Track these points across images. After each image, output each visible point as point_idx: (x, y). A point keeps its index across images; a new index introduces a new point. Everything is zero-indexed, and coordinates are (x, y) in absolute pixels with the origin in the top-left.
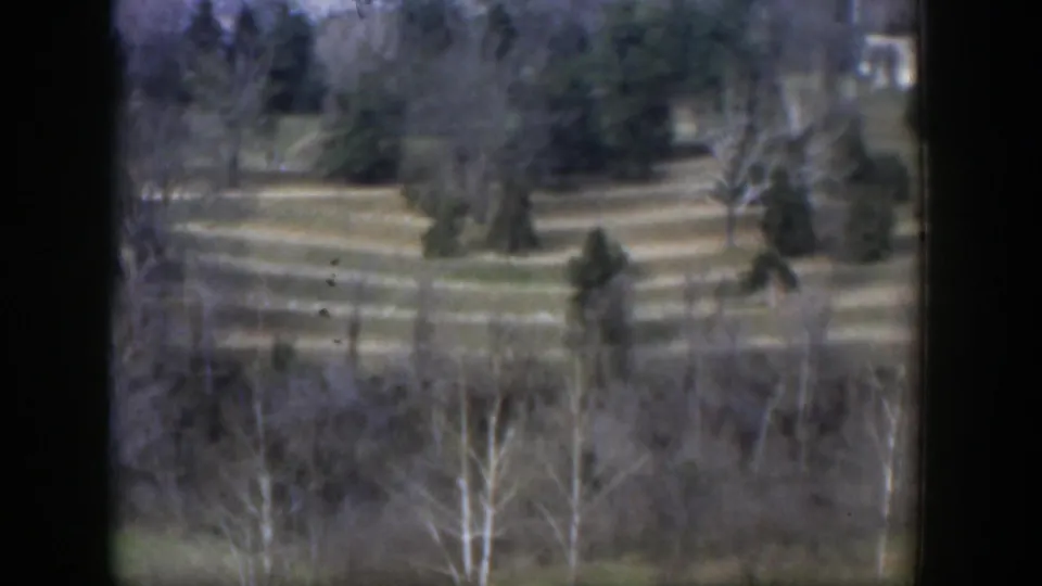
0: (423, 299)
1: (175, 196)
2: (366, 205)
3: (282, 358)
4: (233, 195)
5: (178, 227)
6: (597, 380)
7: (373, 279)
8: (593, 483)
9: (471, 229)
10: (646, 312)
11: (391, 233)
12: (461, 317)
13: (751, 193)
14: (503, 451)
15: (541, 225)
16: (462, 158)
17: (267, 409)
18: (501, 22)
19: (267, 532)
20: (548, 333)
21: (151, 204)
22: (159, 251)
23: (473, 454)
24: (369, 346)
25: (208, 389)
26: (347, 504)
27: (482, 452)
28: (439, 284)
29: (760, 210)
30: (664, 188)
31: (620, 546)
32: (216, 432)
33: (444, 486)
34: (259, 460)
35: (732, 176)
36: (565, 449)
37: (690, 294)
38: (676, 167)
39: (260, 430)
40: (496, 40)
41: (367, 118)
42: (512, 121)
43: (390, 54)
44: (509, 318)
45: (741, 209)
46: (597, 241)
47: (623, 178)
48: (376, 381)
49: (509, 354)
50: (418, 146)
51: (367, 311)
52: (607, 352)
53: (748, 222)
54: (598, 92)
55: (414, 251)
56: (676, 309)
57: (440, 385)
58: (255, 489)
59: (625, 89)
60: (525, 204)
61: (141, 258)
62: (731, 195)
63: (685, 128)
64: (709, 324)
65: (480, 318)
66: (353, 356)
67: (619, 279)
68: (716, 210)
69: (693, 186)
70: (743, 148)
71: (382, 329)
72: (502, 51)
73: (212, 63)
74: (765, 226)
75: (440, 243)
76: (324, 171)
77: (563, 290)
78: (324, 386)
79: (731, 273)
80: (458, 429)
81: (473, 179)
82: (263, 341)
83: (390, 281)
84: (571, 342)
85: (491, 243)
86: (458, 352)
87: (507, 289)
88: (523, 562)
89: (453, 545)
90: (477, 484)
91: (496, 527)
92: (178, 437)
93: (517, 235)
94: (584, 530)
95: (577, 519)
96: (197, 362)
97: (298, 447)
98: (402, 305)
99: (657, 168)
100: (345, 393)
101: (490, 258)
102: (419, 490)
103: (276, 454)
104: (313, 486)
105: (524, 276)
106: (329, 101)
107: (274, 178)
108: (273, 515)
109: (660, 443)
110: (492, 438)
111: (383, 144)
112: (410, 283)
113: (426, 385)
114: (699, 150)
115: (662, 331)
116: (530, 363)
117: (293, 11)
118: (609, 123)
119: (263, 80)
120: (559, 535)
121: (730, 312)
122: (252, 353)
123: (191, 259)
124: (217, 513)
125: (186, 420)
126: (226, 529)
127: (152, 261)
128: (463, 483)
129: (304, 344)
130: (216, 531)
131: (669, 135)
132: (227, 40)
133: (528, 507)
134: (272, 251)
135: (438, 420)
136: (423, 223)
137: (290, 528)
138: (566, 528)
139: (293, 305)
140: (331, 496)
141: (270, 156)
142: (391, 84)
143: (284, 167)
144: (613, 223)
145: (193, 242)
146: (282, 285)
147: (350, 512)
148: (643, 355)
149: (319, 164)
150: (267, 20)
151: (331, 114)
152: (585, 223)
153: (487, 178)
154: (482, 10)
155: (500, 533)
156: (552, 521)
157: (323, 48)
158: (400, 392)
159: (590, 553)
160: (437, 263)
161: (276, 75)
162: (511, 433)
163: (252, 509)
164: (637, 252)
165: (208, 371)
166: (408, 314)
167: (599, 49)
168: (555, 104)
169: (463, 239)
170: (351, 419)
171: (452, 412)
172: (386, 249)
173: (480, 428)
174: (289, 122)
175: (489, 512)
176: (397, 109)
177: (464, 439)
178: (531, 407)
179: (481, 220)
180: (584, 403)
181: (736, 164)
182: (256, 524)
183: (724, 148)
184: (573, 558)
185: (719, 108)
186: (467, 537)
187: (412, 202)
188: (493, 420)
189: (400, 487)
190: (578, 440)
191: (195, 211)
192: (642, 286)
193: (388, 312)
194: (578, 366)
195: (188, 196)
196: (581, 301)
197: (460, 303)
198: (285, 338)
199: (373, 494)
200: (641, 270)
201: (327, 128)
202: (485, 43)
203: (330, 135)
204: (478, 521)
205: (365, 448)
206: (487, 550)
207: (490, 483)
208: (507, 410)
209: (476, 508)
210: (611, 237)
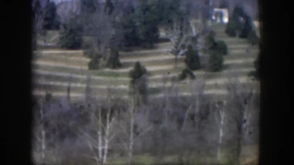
0: (88, 81)
2: (72, 55)
3: (48, 98)
6: (138, 104)
7: (75, 76)
8: (137, 134)
9: (102, 62)
10: (152, 85)
11: (80, 63)
13: (182, 52)
14: (111, 124)
15: (122, 61)
16: (99, 42)
17: (44, 112)
18: (109, 4)
19: (44, 147)
20: (124, 91)
23: (102, 125)
24: (73, 95)
26: (67, 139)
27: (105, 125)
28: (93, 77)
29: (184, 57)
30: (158, 51)
31: (144, 151)
33: (94, 134)
34: (42, 127)
35: (176, 47)
36: (128, 124)
37: (165, 80)
38: (161, 45)
39: (42, 118)
40: (108, 9)
41: (72, 31)
42: (113, 32)
43: (78, 13)
44: (113, 87)
45: (179, 57)
46: (138, 65)
47: (145, 48)
48: (75, 104)
49: (113, 97)
50: (87, 39)
51: (73, 85)
52: (140, 97)
53: (181, 60)
54: (138, 24)
55: (86, 68)
56: (160, 84)
57: (92, 105)
58: (40, 135)
59: (145, 23)
60: (117, 56)
62: (176, 52)
63: (163, 34)
64: (170, 89)
65: (104, 87)
66: (68, 97)
67: (144, 76)
68: (172, 57)
69: (165, 50)
70: (179, 40)
71: (76, 90)
72: (110, 13)
74: (186, 61)
75: (93, 66)
76: (60, 45)
77: (128, 79)
78: (60, 106)
79: (176, 74)
80: (98, 117)
82: (43, 93)
83: (80, 76)
84: (130, 94)
85: (107, 66)
86: (98, 97)
87: (113, 79)
88: (116, 155)
89: (96, 151)
90: (103, 134)
91: (109, 145)
93: (115, 63)
94: (134, 147)
95: (132, 143)
97: (52, 122)
98: (83, 83)
99: (155, 45)
100: (66, 107)
101: (107, 70)
102: (87, 135)
103: (46, 125)
104: (57, 134)
105: (117, 75)
106: (61, 26)
107: (46, 48)
108: (45, 142)
109: (157, 122)
110: (108, 120)
111: (77, 38)
112: (85, 77)
113: (89, 105)
114: (167, 40)
115: (156, 91)
116: (119, 100)
118: (141, 32)
119: (42, 21)
120: (126, 148)
121: (176, 85)
122: (40, 96)
128: (99, 133)
129: (55, 94)
131: (158, 36)
133: (117, 140)
134: (46, 68)
135: (93, 115)
136: (88, 60)
137: (50, 145)
138: (128, 146)
139: (52, 83)
140: (62, 137)
141: (45, 42)
142: (79, 21)
143: (49, 44)
144: (142, 60)
146: (48, 77)
147: (67, 141)
148: (151, 97)
149: (58, 44)
150: (44, 4)
151: (62, 29)
152: (134, 60)
153: (106, 47)
154: (104, 1)
155: (110, 147)
156: (125, 144)
157: (59, 11)
158: (82, 107)
159: (135, 153)
160: (92, 71)
161: (46, 19)
162: (113, 119)
163: (39, 140)
164: (149, 69)
166: (84, 86)
167: (137, 12)
169: (100, 65)
170: (68, 115)
171: (96, 113)
172: (78, 67)
173: (105, 118)
174: (50, 32)
175: (107, 141)
176: (80, 29)
177: (100, 120)
178: (119, 112)
179: (105, 59)
180: (134, 111)
181: (177, 44)
182: (40, 144)
183: (174, 39)
184: (130, 154)
185: (172, 28)
186: (100, 148)
187: (85, 54)
188: (108, 115)
189: (82, 134)
190: (132, 121)
192: (151, 78)
193: (79, 85)
194: (132, 100)
196: (133, 82)
197: (99, 82)
198: (49, 92)
199: (74, 136)
200: (150, 74)
201: (61, 34)
202: (105, 11)
203: (62, 36)
204: (103, 144)
205: (71, 123)
206: (106, 152)
207: (107, 133)
208: (112, 112)
209: (103, 140)
210: (142, 65)
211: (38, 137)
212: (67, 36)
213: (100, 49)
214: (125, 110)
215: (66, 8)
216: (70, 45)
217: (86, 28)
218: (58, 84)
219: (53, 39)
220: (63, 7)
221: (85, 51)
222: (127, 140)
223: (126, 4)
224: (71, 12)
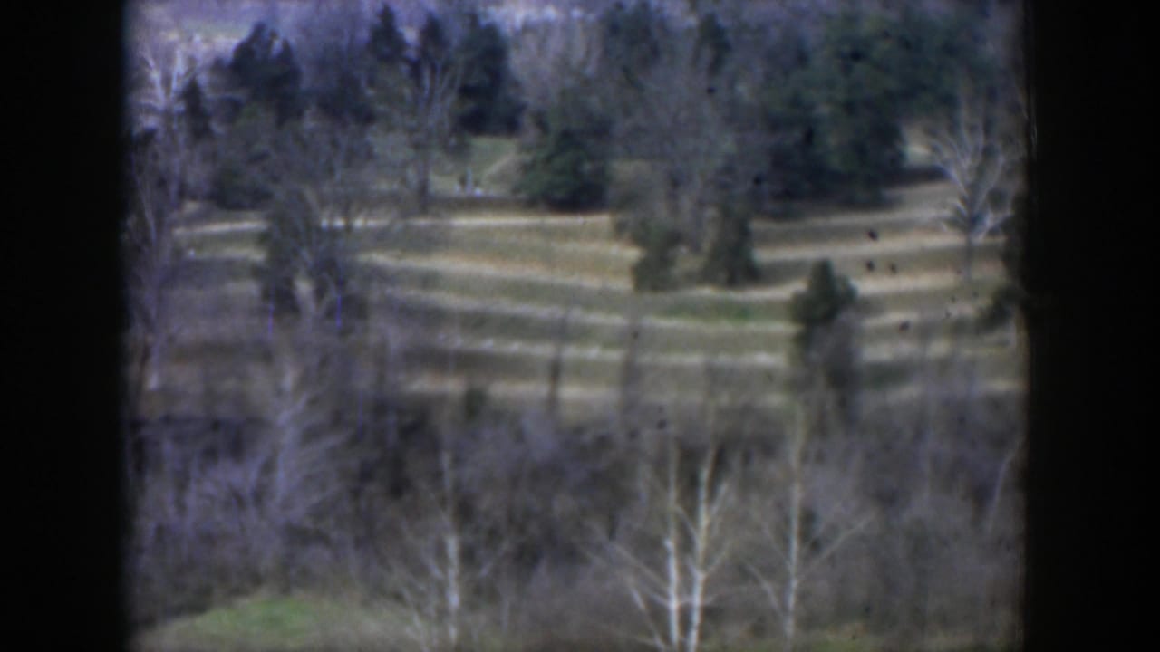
0: (634, 337)
1: (359, 223)
2: (567, 234)
3: (474, 404)
4: (422, 222)
5: (363, 258)
6: (819, 429)
7: (577, 315)
8: (813, 545)
9: (686, 261)
10: (876, 353)
11: (598, 265)
12: (675, 359)
13: (990, 220)
14: (715, 508)
15: (763, 256)
16: (675, 182)
17: (457, 461)
18: (714, 37)
19: (454, 600)
20: (768, 376)
21: (333, 233)
22: (341, 283)
23: (679, 510)
24: (571, 392)
25: (392, 437)
26: (542, 569)
27: (692, 512)
28: (649, 321)
29: (1001, 240)
30: (897, 215)
31: (842, 612)
32: (399, 488)
33: (649, 549)
34: (446, 518)
35: (969, 202)
36: (782, 506)
37: (925, 332)
38: (907, 192)
39: (448, 482)
40: (707, 54)
41: (567, 139)
42: (728, 144)
43: (590, 70)
44: (724, 359)
45: (980, 239)
46: (823, 274)
47: (851, 204)
48: (579, 430)
49: (724, 399)
50: (625, 169)
51: (571, 352)
52: (830, 398)
53: (986, 252)
54: (824, 110)
55: (623, 284)
56: (905, 348)
57: (648, 435)
58: (440, 551)
59: (849, 107)
60: (744, 235)
61: (320, 293)
62: (967, 223)
63: (916, 150)
64: (944, 365)
65: (695, 359)
66: (552, 402)
67: (845, 317)
68: (949, 239)
69: (926, 213)
70: (980, 171)
71: (585, 372)
72: (715, 66)
73: (397, 79)
74: (1007, 257)
75: (651, 275)
76: (523, 195)
77: (784, 328)
78: (520, 437)
79: (966, 310)
80: (666, 484)
81: (686, 203)
82: (453, 386)
83: (596, 318)
84: (796, 385)
85: (705, 277)
86: (666, 397)
87: (727, 327)
88: (735, 632)
89: (659, 614)
90: (686, 545)
91: (707, 591)
92: (356, 494)
93: (735, 267)
94: (803, 596)
95: (794, 584)
96: (381, 407)
97: (486, 502)
98: (607, 345)
99: (890, 193)
100: (543, 444)
101: (707, 292)
102: (621, 550)
103: (465, 512)
104: (506, 546)
105: (743, 312)
106: (526, 121)
107: (473, 205)
108: (459, 579)
109: (888, 500)
110: (703, 493)
111: (587, 167)
112: (618, 320)
113: (633, 435)
114: (932, 174)
115: (890, 375)
116: (747, 410)
117: (484, 22)
118: (833, 143)
119: (452, 99)
120: (774, 601)
121: (967, 352)
122: (442, 399)
123: (375, 294)
124: (398, 576)
125: (366, 475)
126: (407, 595)
127: (333, 295)
128: (670, 544)
129: (501, 390)
130: (398, 597)
131: (900, 156)
132: (412, 54)
133: (740, 571)
134: (464, 286)
135: (643, 478)
136: (632, 254)
137: (480, 594)
138: (782, 594)
139: (488, 344)
140: (526, 558)
141: (463, 181)
142: (594, 103)
143: (479, 192)
144: (841, 254)
145: (379, 275)
146: (477, 322)
147: (543, 577)
148: (869, 402)
149: (516, 190)
150: (456, 32)
151: (531, 134)
152: (809, 253)
153: (701, 204)
154: (692, 21)
155: (710, 600)
156: (767, 586)
157: (517, 62)
158: (603, 442)
159: (809, 622)
160: (648, 297)
161: (466, 92)
162: (724, 488)
163: (436, 572)
164: (867, 286)
165: (392, 419)
166: (615, 356)
167: (821, 63)
168: (774, 124)
169: (678, 271)
170: (548, 474)
171: (660, 464)
172: (591, 282)
173: (690, 485)
174: (482, 143)
175: (700, 577)
176: (601, 130)
177: (673, 494)
178: (747, 459)
179: (696, 249)
180: (804, 458)
181: (973, 188)
182: (442, 590)
183: (961, 168)
184: (790, 627)
185: (953, 128)
186: (674, 605)
187: (619, 231)
188: (705, 474)
189: (599, 549)
190: (797, 495)
191: (381, 239)
192: (871, 323)
193: (593, 352)
194: (800, 413)
195: (372, 223)
196: (804, 341)
197: (673, 342)
198: (479, 382)
199: (571, 557)
200: (871, 306)
201: (523, 148)
202: (696, 57)
203: (528, 158)
204: (686, 586)
205: (563, 504)
206: (696, 618)
207: (701, 543)
208: (720, 463)
209: (685, 572)
210: (838, 270)
211: (431, 562)
212: (549, 159)
213: (675, 210)
214: (768, 446)
215: (542, 46)
216: (560, 194)
217: (622, 126)
218: (515, 347)
219: (494, 169)
220: (531, 41)
221: (620, 217)
222: (775, 571)
223: (775, 34)
224: (564, 63)
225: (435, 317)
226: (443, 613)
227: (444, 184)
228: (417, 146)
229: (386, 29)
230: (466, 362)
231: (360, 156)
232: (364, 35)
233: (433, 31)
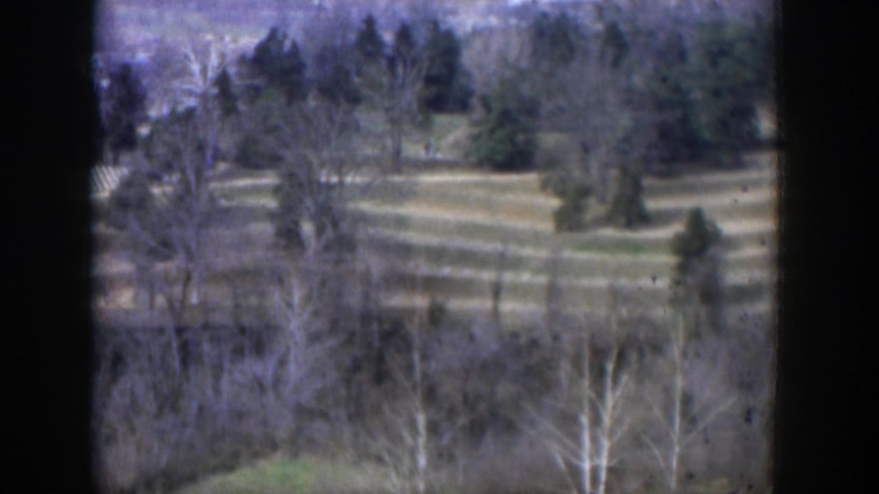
0: (554, 267)
1: (349, 179)
2: (505, 188)
3: (436, 315)
4: (397, 179)
5: (351, 206)
6: (694, 334)
7: (513, 249)
8: (690, 420)
9: (595, 208)
10: (737, 278)
11: (530, 211)
12: (585, 282)
14: (618, 393)
15: (652, 204)
16: (586, 149)
17: (425, 357)
18: (616, 40)
19: (422, 461)
20: (654, 295)
21: (329, 187)
22: (335, 225)
23: (593, 395)
24: (508, 306)
25: (377, 344)
26: (488, 438)
27: (601, 395)
28: (567, 254)
30: (751, 175)
32: (380, 376)
33: (568, 422)
34: (417, 401)
36: (667, 390)
39: (418, 375)
40: (611, 52)
41: (506, 117)
42: (625, 120)
43: (524, 64)
44: (624, 282)
46: (697, 220)
47: (718, 166)
48: (515, 335)
49: (624, 312)
50: (549, 140)
51: (508, 277)
52: (703, 311)
54: (697, 95)
55: (547, 226)
56: (761, 275)
57: (566, 338)
58: (412, 424)
59: (717, 93)
60: (637, 189)
61: (320, 231)
65: (601, 282)
66: (495, 313)
67: (713, 251)
71: (520, 291)
72: (616, 63)
73: (377, 71)
75: (568, 219)
76: (473, 159)
77: (667, 259)
78: (472, 338)
80: (581, 374)
81: (594, 165)
82: (421, 302)
83: (527, 251)
84: (674, 301)
85: (608, 220)
86: (578, 310)
87: (625, 258)
89: (575, 472)
90: (596, 421)
91: (612, 455)
92: (348, 382)
93: (632, 215)
94: (683, 459)
95: (677, 449)
96: (366, 317)
97: (448, 388)
98: (537, 271)
99: (747, 157)
100: (489, 346)
101: (610, 232)
102: (548, 424)
103: (430, 395)
104: (462, 420)
105: (637, 247)
106: (475, 101)
107: (431, 165)
108: (426, 447)
109: (748, 386)
110: (609, 382)
111: (520, 138)
112: (543, 254)
113: (556, 338)
116: (642, 320)
117: (443, 27)
118: (704, 120)
119: (419, 86)
120: (662, 464)
122: (411, 312)
123: (363, 233)
124: (380, 444)
125: (356, 367)
126: (386, 457)
127: (330, 233)
128: (585, 420)
129: (456, 304)
130: (380, 460)
132: (389, 51)
133: (636, 440)
134: (428, 226)
135: (564, 370)
136: (555, 203)
137: (441, 457)
138: (667, 459)
139: (446, 271)
140: (476, 431)
141: (427, 147)
142: (526, 89)
143: (439, 156)
144: (710, 203)
145: (363, 218)
146: (437, 255)
147: (490, 443)
149: (467, 155)
150: (421, 36)
151: (478, 113)
152: (687, 203)
153: (606, 165)
154: (599, 27)
155: (614, 462)
156: (656, 452)
157: (468, 58)
158: (534, 344)
161: (430, 80)
162: (625, 378)
163: (409, 440)
164: (729, 227)
165: (375, 327)
166: (542, 279)
167: (696, 60)
168: (661, 105)
169: (588, 217)
170: (490, 368)
171: (576, 361)
172: (523, 224)
173: (599, 374)
174: (441, 119)
176: (531, 109)
177: (586, 382)
178: (641, 354)
179: (602, 200)
180: (684, 354)
182: (413, 452)
184: (673, 483)
186: (587, 466)
187: (544, 187)
188: (610, 367)
189: (532, 423)
190: (679, 382)
191: (366, 191)
192: (732, 255)
193: (526, 277)
194: (681, 323)
195: (359, 180)
196: (682, 268)
197: (588, 270)
198: (440, 299)
199: (510, 428)
200: (733, 243)
201: (476, 124)
202: (603, 55)
203: (476, 131)
204: (596, 451)
205: (504, 390)
206: (603, 476)
207: (607, 420)
208: (621, 359)
209: (595, 440)
210: (708, 216)
211: (406, 434)
212: (492, 131)
213: (586, 169)
214: (658, 348)
215: (486, 48)
216: (499, 158)
217: (547, 106)
218: (467, 273)
219: (451, 138)
220: (478, 44)
221: (544, 176)
222: (662, 440)
223: (662, 37)
224: (503, 60)
225: (406, 250)
226: (413, 471)
227: (413, 149)
228: (394, 122)
229: (369, 32)
230: (430, 284)
231: (349, 128)
232: (352, 37)
233: (404, 34)
